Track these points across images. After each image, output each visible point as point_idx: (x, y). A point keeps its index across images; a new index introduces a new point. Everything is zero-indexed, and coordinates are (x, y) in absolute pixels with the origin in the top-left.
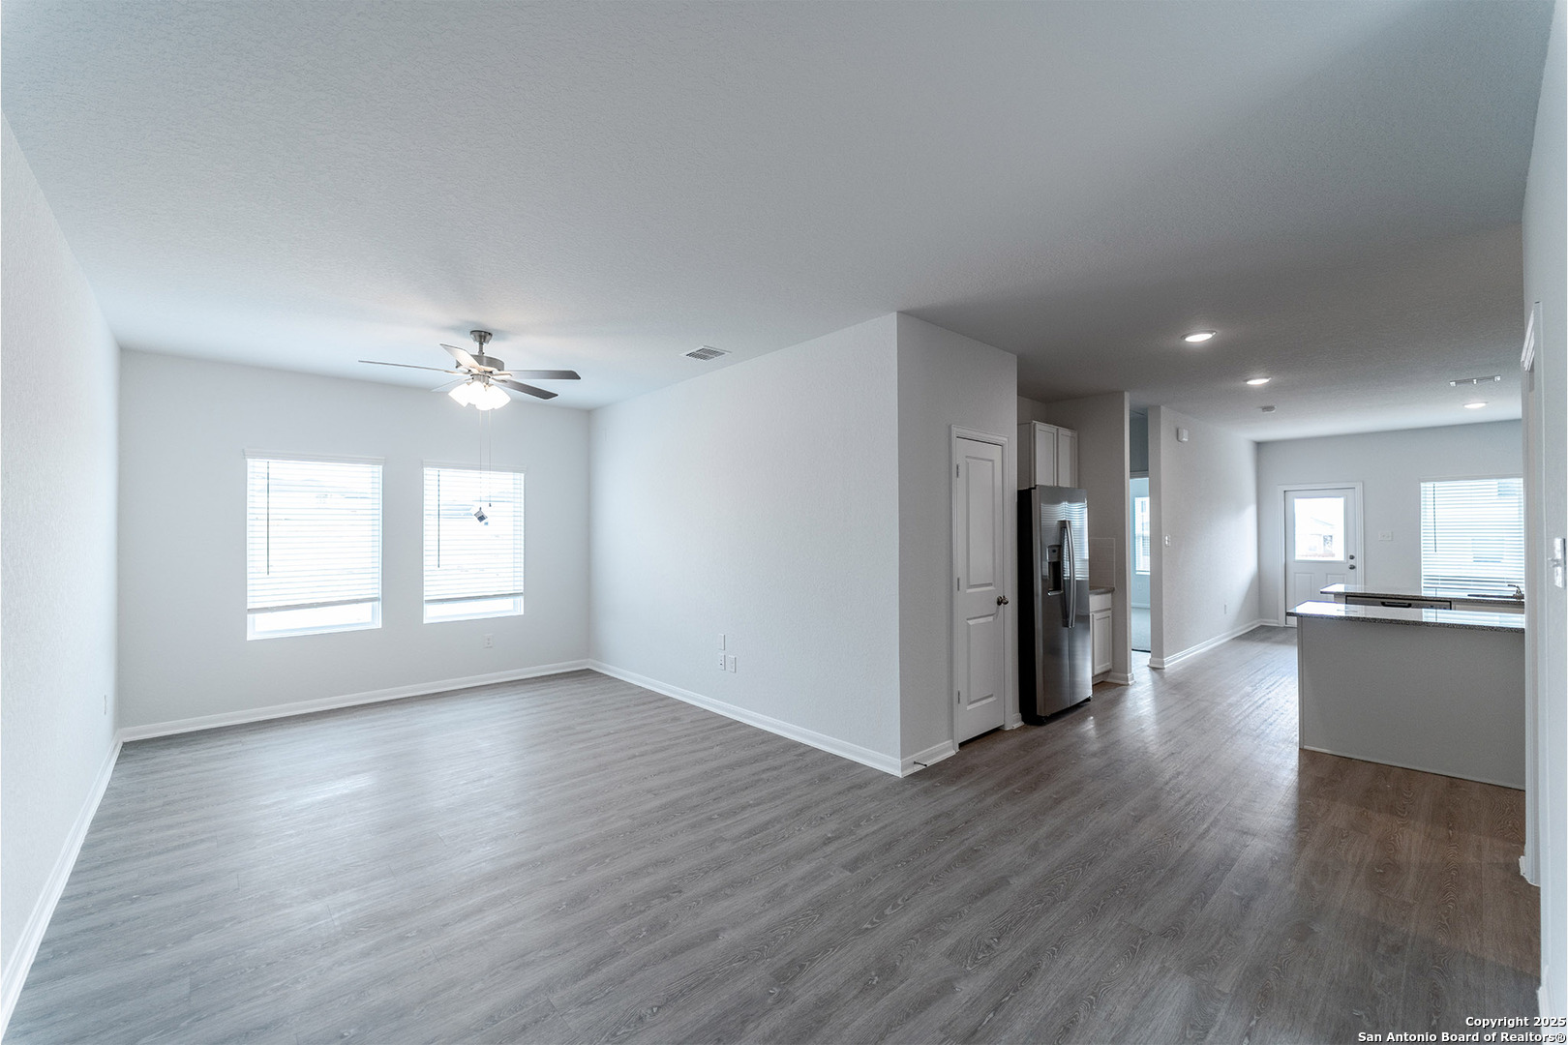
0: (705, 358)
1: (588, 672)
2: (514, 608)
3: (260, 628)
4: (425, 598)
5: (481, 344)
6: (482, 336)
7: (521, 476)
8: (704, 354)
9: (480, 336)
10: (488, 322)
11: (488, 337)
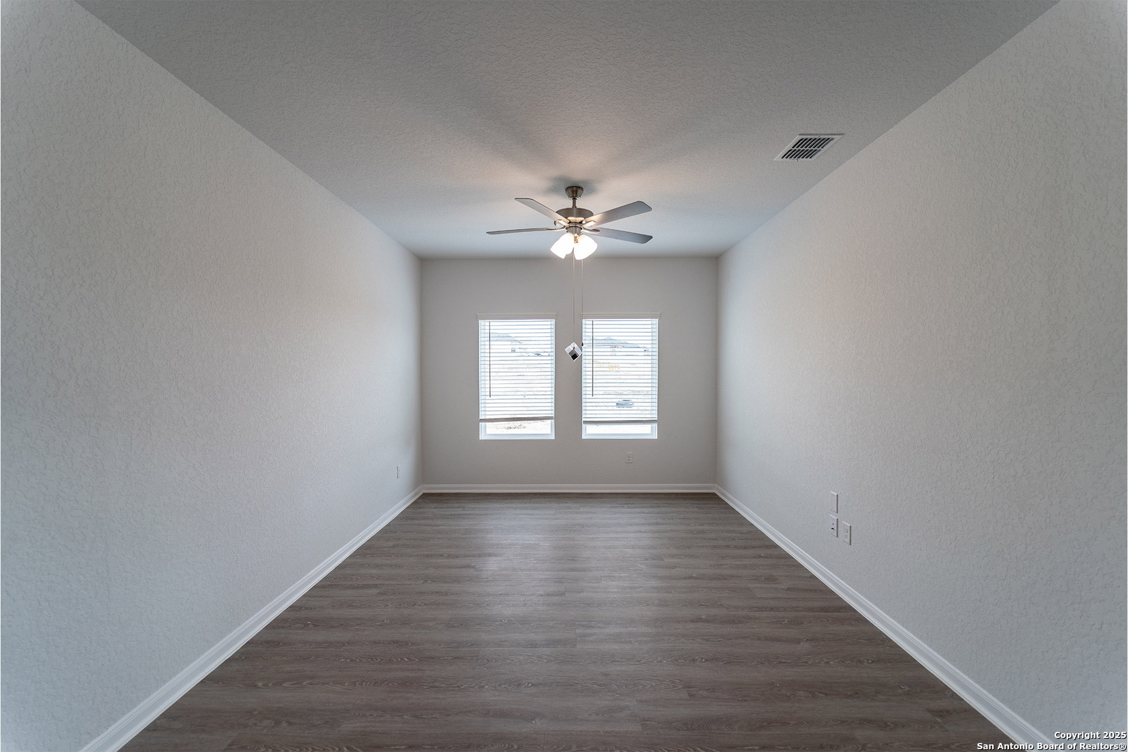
0: (809, 154)
1: (713, 497)
2: (648, 432)
3: (489, 432)
4: (583, 420)
5: (574, 199)
6: (574, 190)
7: (656, 321)
8: (806, 148)
9: (573, 191)
10: (577, 175)
11: (579, 191)
